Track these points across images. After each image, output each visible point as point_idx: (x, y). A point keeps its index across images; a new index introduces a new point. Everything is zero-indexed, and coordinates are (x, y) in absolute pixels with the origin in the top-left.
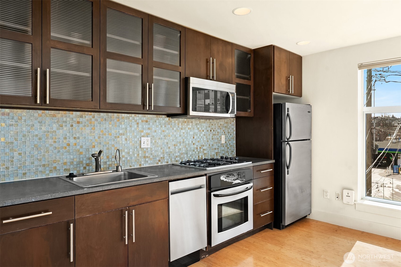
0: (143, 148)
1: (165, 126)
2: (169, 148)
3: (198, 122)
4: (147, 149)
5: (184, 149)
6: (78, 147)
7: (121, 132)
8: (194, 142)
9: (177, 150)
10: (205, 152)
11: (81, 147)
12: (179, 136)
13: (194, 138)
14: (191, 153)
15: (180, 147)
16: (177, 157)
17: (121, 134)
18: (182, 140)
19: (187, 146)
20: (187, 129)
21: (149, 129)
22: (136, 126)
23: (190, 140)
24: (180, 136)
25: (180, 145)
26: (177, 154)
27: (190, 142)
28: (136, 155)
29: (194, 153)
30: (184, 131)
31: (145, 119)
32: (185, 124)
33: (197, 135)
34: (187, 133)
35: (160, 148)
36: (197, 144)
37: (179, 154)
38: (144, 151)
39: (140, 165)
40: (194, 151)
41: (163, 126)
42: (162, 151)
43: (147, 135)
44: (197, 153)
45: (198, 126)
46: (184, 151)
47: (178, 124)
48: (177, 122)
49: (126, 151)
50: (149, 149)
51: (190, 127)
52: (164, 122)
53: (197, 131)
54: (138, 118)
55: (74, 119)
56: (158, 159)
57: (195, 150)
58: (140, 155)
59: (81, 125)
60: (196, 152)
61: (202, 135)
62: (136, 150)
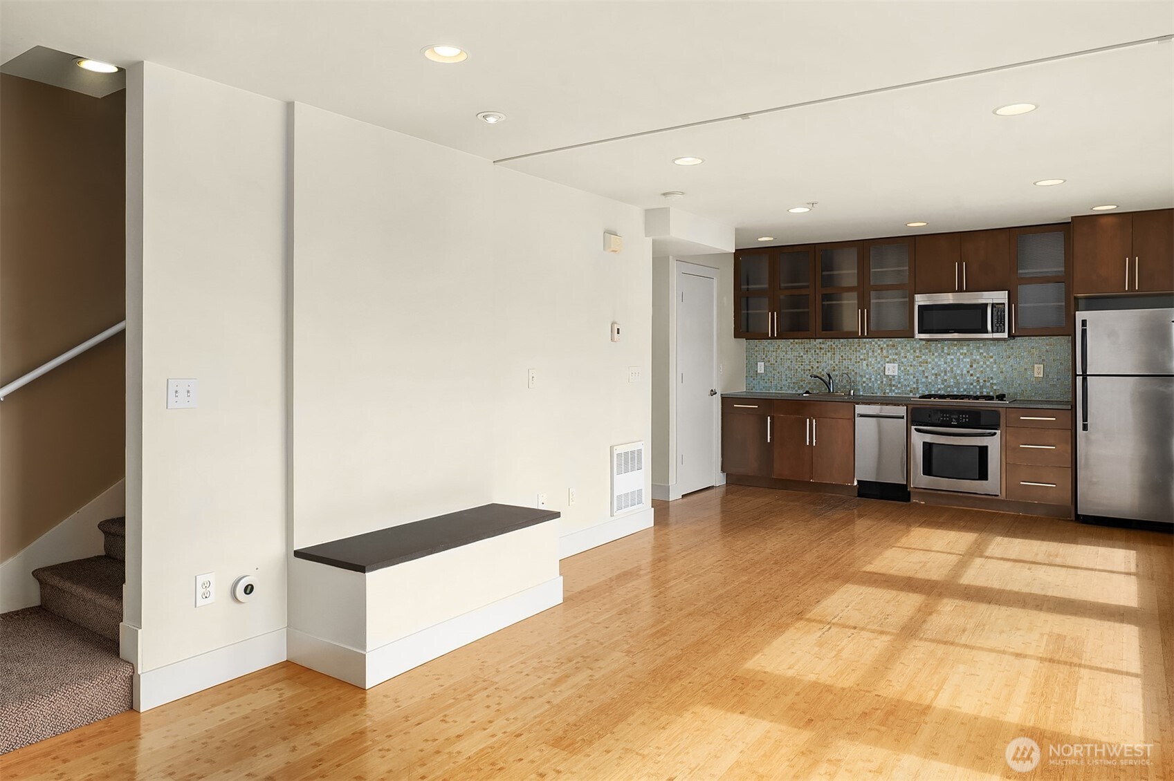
0: (888, 376)
1: (920, 351)
2: (927, 377)
3: (982, 345)
4: (894, 376)
5: (952, 380)
6: (821, 370)
7: (862, 357)
8: (971, 372)
9: (939, 380)
10: (995, 387)
11: (823, 370)
12: (943, 363)
13: (971, 366)
14: (965, 387)
15: (945, 378)
16: (939, 389)
17: (861, 360)
18: (949, 369)
19: (958, 378)
20: (958, 354)
21: (896, 354)
22: (879, 351)
23: (965, 369)
24: (945, 363)
25: (945, 374)
26: (939, 386)
27: (965, 372)
28: (879, 382)
29: (972, 387)
30: (952, 357)
31: (891, 343)
32: (956, 348)
33: (978, 363)
34: (959, 360)
35: (912, 377)
36: (978, 376)
37: (943, 386)
38: (891, 378)
39: (884, 393)
40: (972, 384)
41: (918, 351)
42: (915, 380)
43: (894, 361)
44: (978, 387)
45: (981, 351)
46: (952, 384)
47: (943, 348)
48: (939, 345)
49: (867, 376)
50: (896, 377)
51: (965, 351)
52: (918, 345)
53: (978, 357)
54: (882, 343)
55: (817, 346)
56: (909, 389)
57: (975, 384)
58: (884, 382)
59: (823, 351)
60: (975, 387)
61: (988, 363)
62: (879, 376)
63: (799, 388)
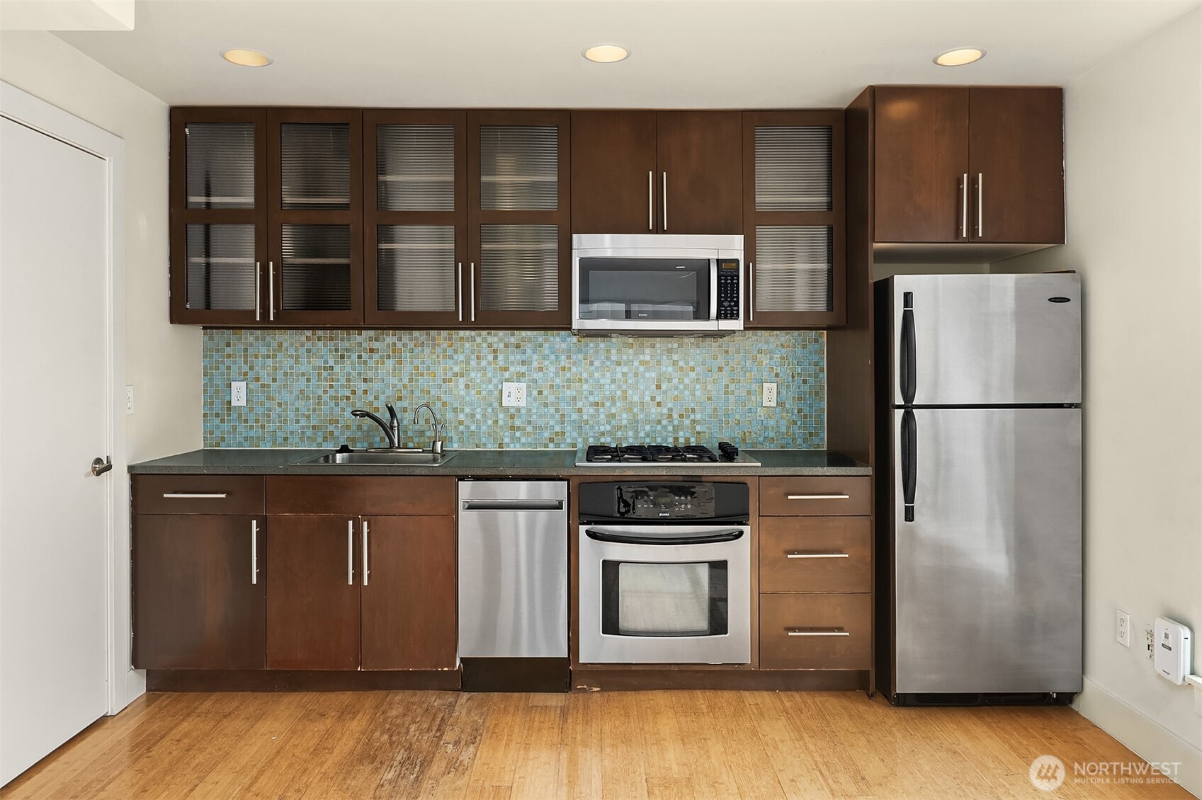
0: (508, 408)
1: (568, 357)
2: (580, 410)
3: (676, 346)
4: (518, 410)
5: (625, 416)
6: (371, 398)
7: (456, 369)
8: (658, 399)
9: (602, 416)
10: (698, 428)
11: (376, 398)
12: (609, 381)
13: (658, 387)
14: (648, 428)
15: (613, 411)
16: (603, 434)
17: (456, 375)
18: (619, 393)
19: (635, 410)
20: (636, 363)
21: (523, 363)
22: (490, 357)
23: (647, 393)
24: (613, 381)
25: (614, 404)
26: (602, 428)
27: (647, 398)
28: (490, 422)
29: (659, 428)
30: (625, 369)
31: (513, 340)
32: (631, 351)
33: (670, 380)
34: (636, 375)
35: (552, 410)
36: (670, 405)
37: (608, 428)
38: (512, 414)
39: (500, 445)
40: (659, 422)
41: (563, 357)
42: (557, 416)
43: (519, 377)
44: (670, 428)
45: (675, 357)
46: (625, 422)
47: (608, 351)
48: (602, 345)
49: (467, 410)
50: (523, 411)
51: (647, 358)
52: (564, 346)
53: (670, 369)
54: (495, 339)
55: (364, 345)
56: (546, 434)
57: (664, 422)
58: (501, 423)
59: (376, 356)
60: (665, 427)
61: (687, 381)
62: (490, 410)
63: (325, 439)
